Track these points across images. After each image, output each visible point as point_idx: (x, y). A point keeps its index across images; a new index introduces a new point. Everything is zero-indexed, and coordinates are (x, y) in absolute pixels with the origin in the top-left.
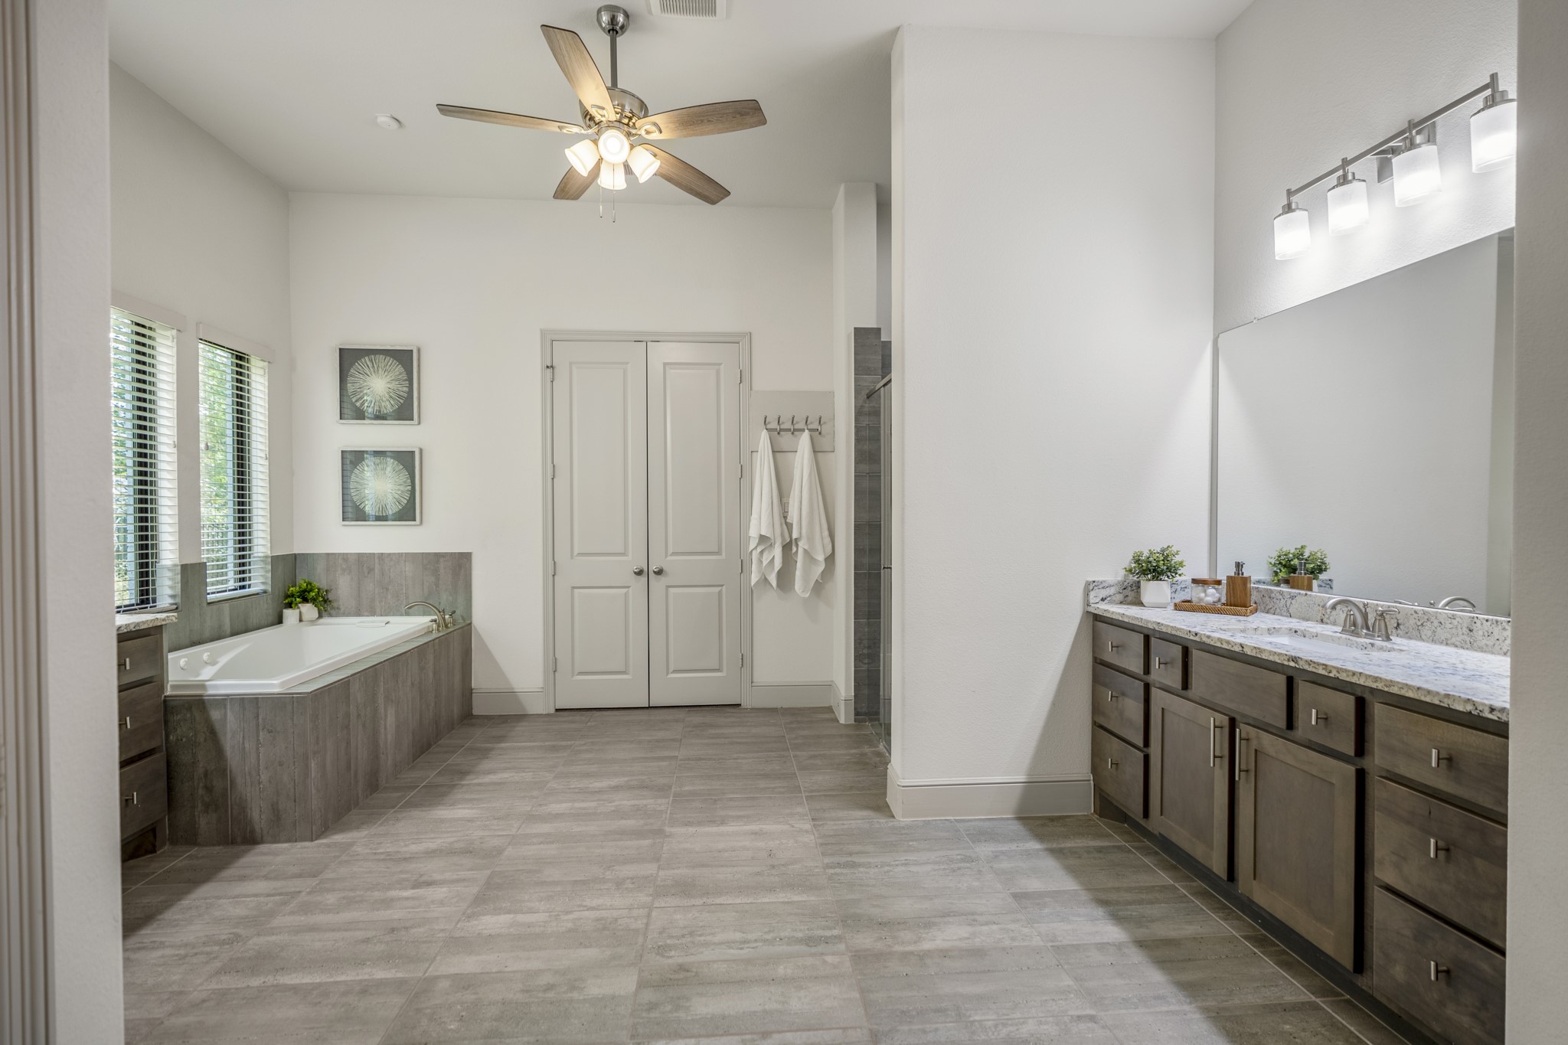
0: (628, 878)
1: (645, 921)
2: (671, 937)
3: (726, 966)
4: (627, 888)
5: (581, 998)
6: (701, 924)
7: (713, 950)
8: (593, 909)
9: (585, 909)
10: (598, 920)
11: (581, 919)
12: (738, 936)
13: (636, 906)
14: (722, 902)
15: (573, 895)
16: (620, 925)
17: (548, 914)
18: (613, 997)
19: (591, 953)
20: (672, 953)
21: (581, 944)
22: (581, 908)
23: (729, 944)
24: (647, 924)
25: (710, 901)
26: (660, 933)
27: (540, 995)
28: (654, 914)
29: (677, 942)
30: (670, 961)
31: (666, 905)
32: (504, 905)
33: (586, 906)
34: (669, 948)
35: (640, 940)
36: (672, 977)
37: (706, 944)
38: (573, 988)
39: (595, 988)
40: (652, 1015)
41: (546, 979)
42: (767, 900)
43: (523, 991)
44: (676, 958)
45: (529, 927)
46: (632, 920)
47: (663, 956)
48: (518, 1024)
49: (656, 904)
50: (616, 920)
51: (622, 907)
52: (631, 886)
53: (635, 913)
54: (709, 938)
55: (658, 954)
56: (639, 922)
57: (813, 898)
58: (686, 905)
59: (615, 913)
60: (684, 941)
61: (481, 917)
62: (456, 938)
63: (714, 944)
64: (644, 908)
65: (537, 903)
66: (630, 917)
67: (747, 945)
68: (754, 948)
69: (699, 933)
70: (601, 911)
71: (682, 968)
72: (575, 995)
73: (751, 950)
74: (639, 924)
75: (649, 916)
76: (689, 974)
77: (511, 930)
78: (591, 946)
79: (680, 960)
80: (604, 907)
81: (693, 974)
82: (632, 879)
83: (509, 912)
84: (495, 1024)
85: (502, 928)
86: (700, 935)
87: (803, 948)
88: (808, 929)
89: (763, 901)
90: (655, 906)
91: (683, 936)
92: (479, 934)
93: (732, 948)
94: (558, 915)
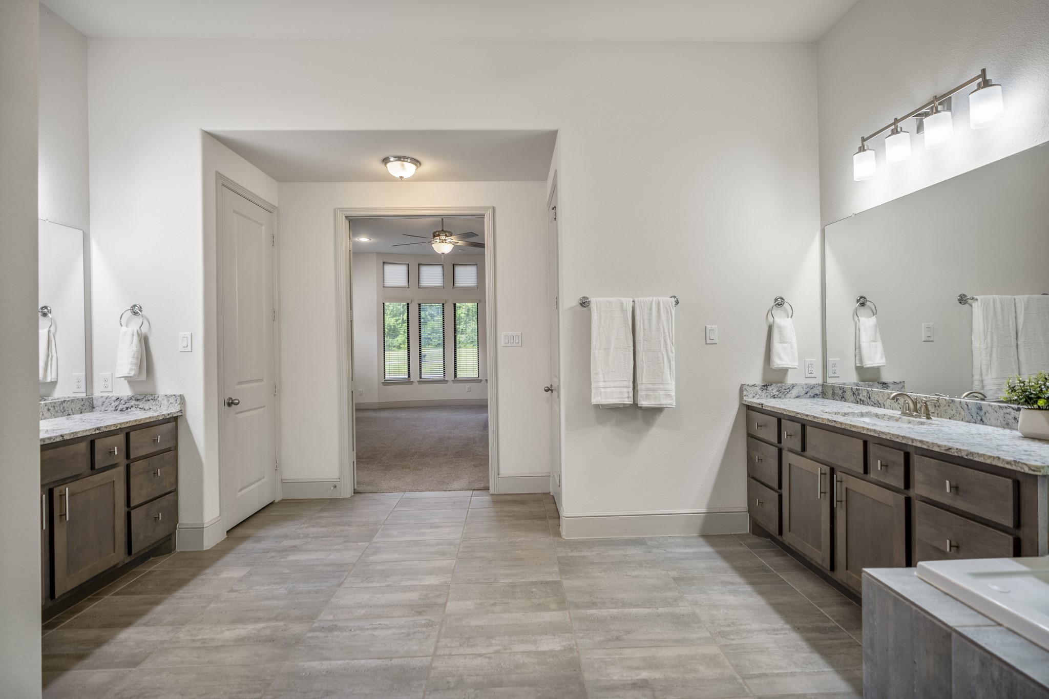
0: (453, 689)
1: (440, 644)
2: (423, 632)
3: (394, 614)
4: (453, 677)
5: (475, 600)
6: (400, 642)
7: (398, 624)
8: (480, 655)
9: (485, 655)
10: (474, 646)
11: (487, 647)
12: (377, 633)
13: (446, 657)
14: (377, 660)
15: (499, 670)
16: (457, 641)
17: (513, 651)
18: (458, 600)
19: (476, 622)
20: (423, 622)
21: (482, 628)
22: (489, 655)
23: (387, 627)
24: (438, 642)
25: (387, 662)
26: (429, 635)
27: (498, 602)
28: (432, 650)
29: (419, 629)
30: (426, 617)
31: (422, 658)
32: (552, 660)
33: (486, 657)
34: (425, 625)
35: (443, 630)
36: (426, 609)
37: (402, 627)
38: (481, 604)
39: (469, 605)
40: (439, 593)
41: (498, 609)
42: (340, 662)
43: (508, 603)
44: (422, 619)
45: (522, 640)
46: (449, 645)
47: (430, 620)
48: (503, 590)
49: (429, 659)
50: (460, 646)
51: (457, 657)
52: (450, 679)
53: (446, 651)
54: (398, 631)
55: (433, 621)
56: (444, 643)
57: (302, 664)
58: (406, 659)
59: (462, 651)
60: (415, 630)
61: (562, 649)
62: (568, 633)
63: (395, 627)
64: (440, 655)
65: (525, 661)
66: (450, 647)
67: (375, 626)
68: (372, 625)
69: (403, 635)
70: (472, 653)
71: (420, 613)
72: (479, 601)
73: (374, 624)
74: (444, 641)
75: (436, 648)
76: (416, 610)
77: (533, 638)
78: (476, 627)
79: (420, 618)
80: (471, 657)
81: (414, 610)
82: (449, 688)
83: (544, 653)
84: (514, 590)
85: (541, 640)
86: (403, 633)
87: (340, 624)
88: (327, 636)
89: (343, 661)
90: (431, 658)
91: (414, 633)
92: (555, 635)
93: (385, 625)
94: (505, 649)
